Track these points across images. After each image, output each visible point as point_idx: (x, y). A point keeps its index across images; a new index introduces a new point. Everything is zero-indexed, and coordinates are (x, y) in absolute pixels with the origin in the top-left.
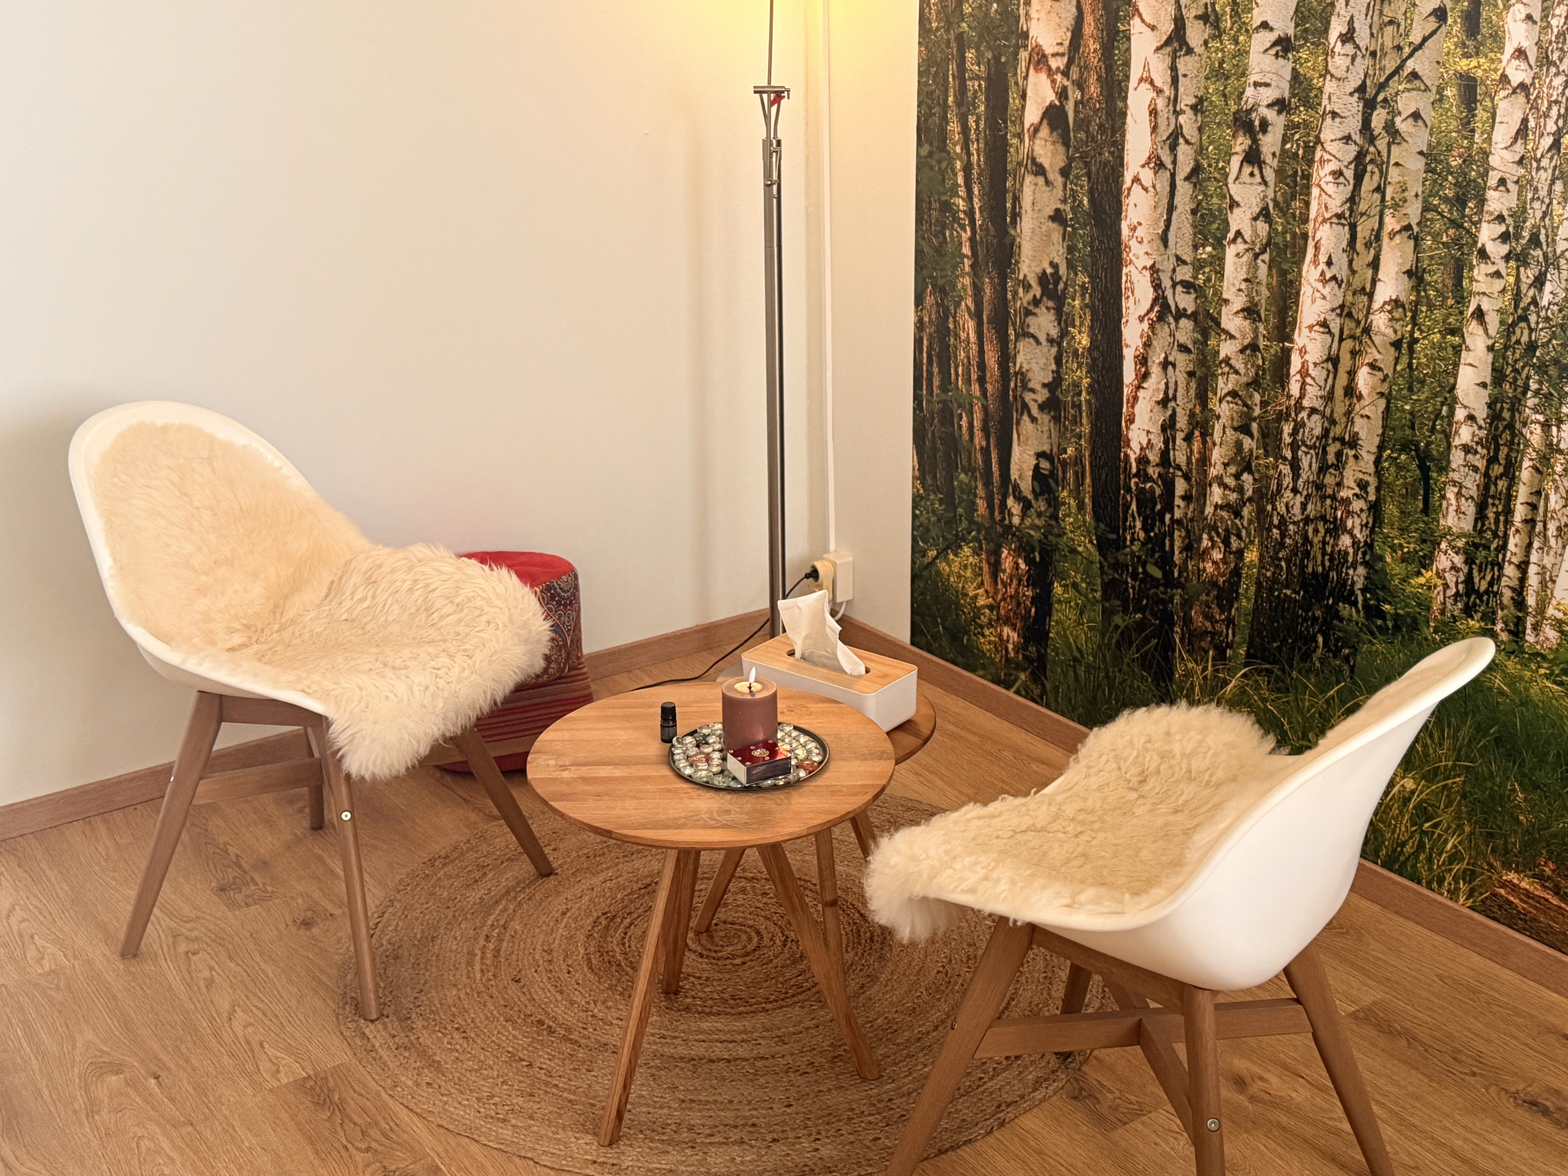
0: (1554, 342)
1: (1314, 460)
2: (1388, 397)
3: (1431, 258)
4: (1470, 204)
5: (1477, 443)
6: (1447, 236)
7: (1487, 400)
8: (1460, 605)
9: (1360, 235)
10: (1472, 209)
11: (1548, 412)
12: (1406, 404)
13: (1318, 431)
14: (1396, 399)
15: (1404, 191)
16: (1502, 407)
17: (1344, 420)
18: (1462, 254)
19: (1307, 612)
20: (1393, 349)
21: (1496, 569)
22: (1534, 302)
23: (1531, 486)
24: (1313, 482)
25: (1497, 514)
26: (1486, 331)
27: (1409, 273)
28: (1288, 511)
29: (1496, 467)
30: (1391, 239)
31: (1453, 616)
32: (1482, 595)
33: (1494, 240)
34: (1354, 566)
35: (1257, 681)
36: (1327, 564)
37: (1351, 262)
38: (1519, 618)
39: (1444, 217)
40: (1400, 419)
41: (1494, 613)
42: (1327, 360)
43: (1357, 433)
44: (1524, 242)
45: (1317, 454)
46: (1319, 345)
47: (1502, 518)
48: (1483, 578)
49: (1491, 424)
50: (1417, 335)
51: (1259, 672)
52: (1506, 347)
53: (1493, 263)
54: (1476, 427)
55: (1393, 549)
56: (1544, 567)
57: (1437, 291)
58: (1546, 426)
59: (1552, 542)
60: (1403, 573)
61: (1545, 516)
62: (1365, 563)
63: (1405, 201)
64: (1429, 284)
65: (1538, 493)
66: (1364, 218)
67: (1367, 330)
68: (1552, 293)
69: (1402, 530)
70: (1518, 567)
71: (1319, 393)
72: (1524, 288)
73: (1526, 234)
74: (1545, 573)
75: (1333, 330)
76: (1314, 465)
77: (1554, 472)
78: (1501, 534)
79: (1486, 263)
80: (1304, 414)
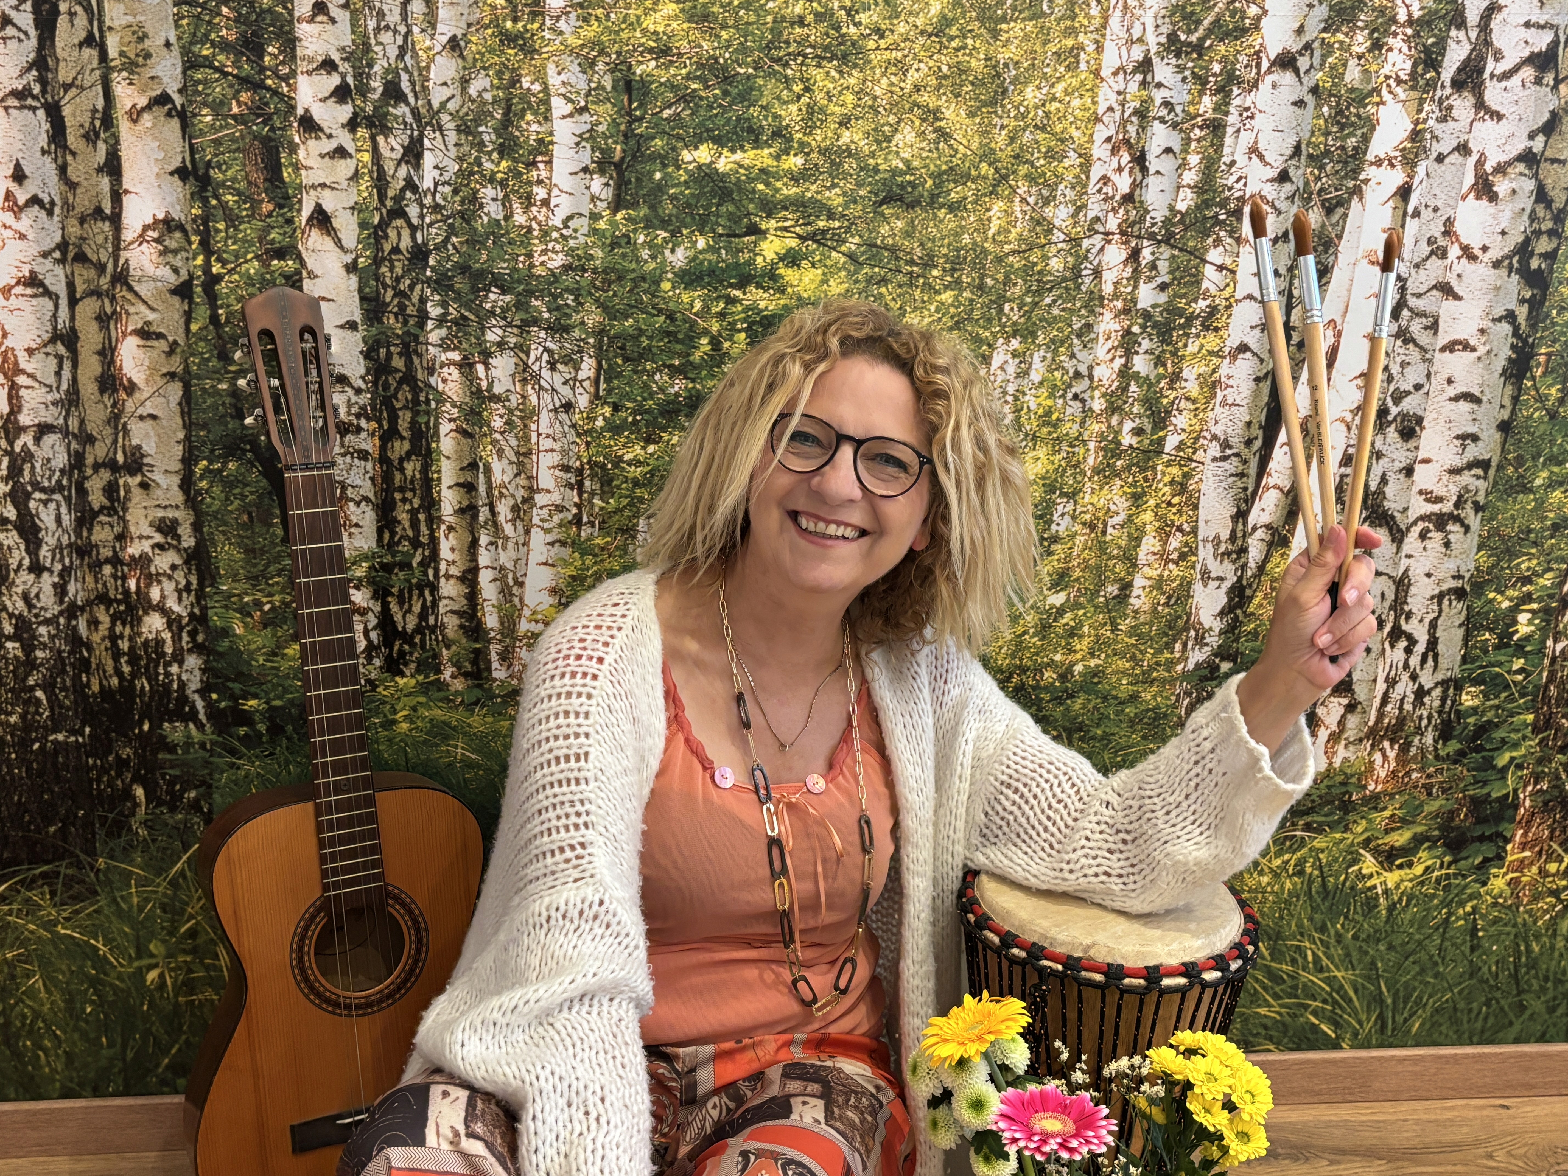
0: (454, 239)
1: (64, 510)
2: (186, 379)
3: (217, 142)
4: (270, 49)
5: (358, 416)
6: (239, 104)
7: (362, 346)
8: (377, 662)
9: (69, 122)
10: (276, 57)
11: (465, 345)
12: (220, 381)
13: (61, 460)
14: (199, 377)
15: (141, 39)
16: (388, 351)
17: (108, 431)
18: (273, 129)
19: (103, 757)
20: (176, 301)
21: (427, 593)
22: (410, 185)
23: (460, 458)
24: (70, 545)
25: (413, 513)
26: (338, 243)
27: (182, 173)
28: (30, 606)
29: (397, 444)
30: (135, 121)
31: (369, 681)
32: (412, 637)
33: (324, 100)
34: (178, 658)
35: (28, 900)
36: (126, 669)
37: (63, 170)
38: (477, 652)
39: (226, 74)
40: (214, 407)
41: (436, 656)
42: (53, 340)
43: (139, 447)
44: (376, 96)
45: (68, 499)
46: (32, 318)
47: (422, 517)
48: (409, 611)
49: (375, 383)
50: (216, 269)
51: (30, 884)
52: (377, 262)
53: (330, 136)
54: (350, 392)
55: (245, 612)
56: (502, 568)
57: (239, 193)
58: (466, 366)
59: (508, 529)
60: (271, 644)
61: (490, 494)
62: (197, 648)
63: (148, 56)
64: (223, 184)
65: (473, 466)
66: (73, 92)
67: (122, 278)
68: (436, 167)
69: (256, 578)
70: (462, 579)
71: (50, 398)
72: (389, 167)
73: (377, 84)
74: (505, 576)
75: (52, 288)
76: (66, 519)
77: (492, 430)
78: (424, 540)
79: (318, 138)
80: (26, 439)
